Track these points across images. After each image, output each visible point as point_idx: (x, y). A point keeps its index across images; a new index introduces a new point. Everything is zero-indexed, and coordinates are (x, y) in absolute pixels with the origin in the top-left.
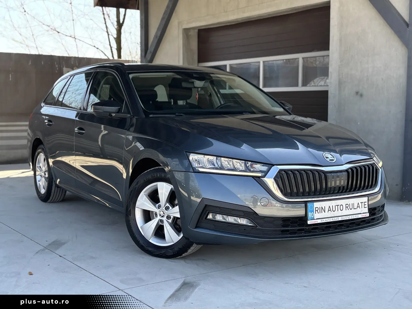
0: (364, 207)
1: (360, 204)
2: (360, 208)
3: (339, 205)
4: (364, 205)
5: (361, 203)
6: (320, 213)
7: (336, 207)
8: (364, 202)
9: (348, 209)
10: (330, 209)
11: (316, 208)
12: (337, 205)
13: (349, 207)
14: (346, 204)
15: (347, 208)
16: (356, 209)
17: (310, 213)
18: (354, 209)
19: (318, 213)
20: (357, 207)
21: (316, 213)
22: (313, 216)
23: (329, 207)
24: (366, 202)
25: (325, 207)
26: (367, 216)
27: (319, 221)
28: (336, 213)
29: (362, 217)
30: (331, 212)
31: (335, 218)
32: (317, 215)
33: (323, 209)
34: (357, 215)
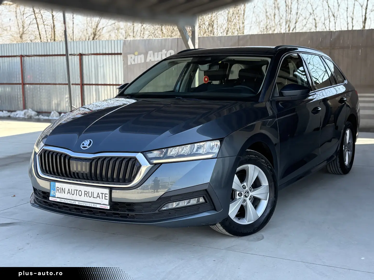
0: (105, 199)
1: (101, 195)
2: (100, 198)
3: (78, 190)
4: (105, 196)
5: (101, 193)
6: (61, 193)
7: (75, 191)
8: (105, 194)
9: (87, 197)
10: (69, 192)
11: (57, 187)
12: (75, 190)
13: (88, 195)
14: (85, 191)
15: (86, 195)
16: (95, 198)
17: (52, 191)
18: (93, 197)
19: (59, 193)
20: (97, 197)
21: (57, 192)
22: (54, 194)
23: (69, 189)
24: (107, 194)
25: (65, 188)
26: (106, 208)
27: (58, 200)
28: (74, 197)
29: (101, 207)
30: (70, 194)
31: (73, 201)
32: (58, 195)
33: (63, 190)
34: (96, 204)
